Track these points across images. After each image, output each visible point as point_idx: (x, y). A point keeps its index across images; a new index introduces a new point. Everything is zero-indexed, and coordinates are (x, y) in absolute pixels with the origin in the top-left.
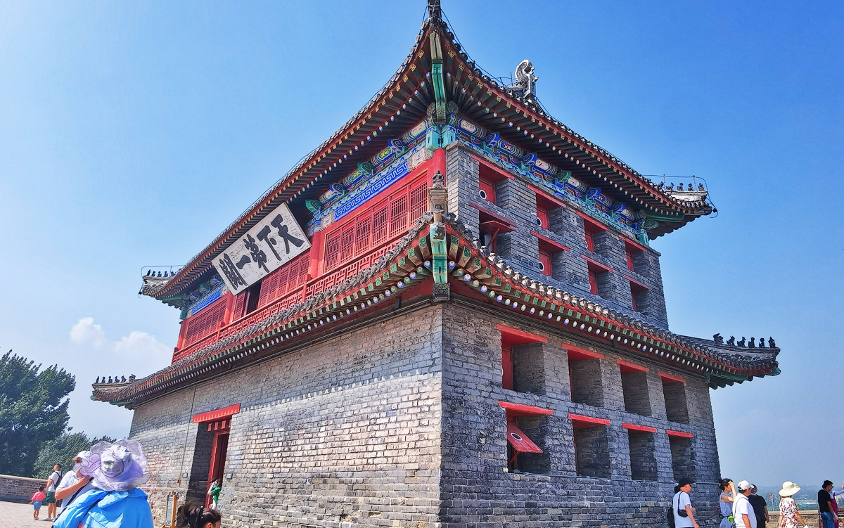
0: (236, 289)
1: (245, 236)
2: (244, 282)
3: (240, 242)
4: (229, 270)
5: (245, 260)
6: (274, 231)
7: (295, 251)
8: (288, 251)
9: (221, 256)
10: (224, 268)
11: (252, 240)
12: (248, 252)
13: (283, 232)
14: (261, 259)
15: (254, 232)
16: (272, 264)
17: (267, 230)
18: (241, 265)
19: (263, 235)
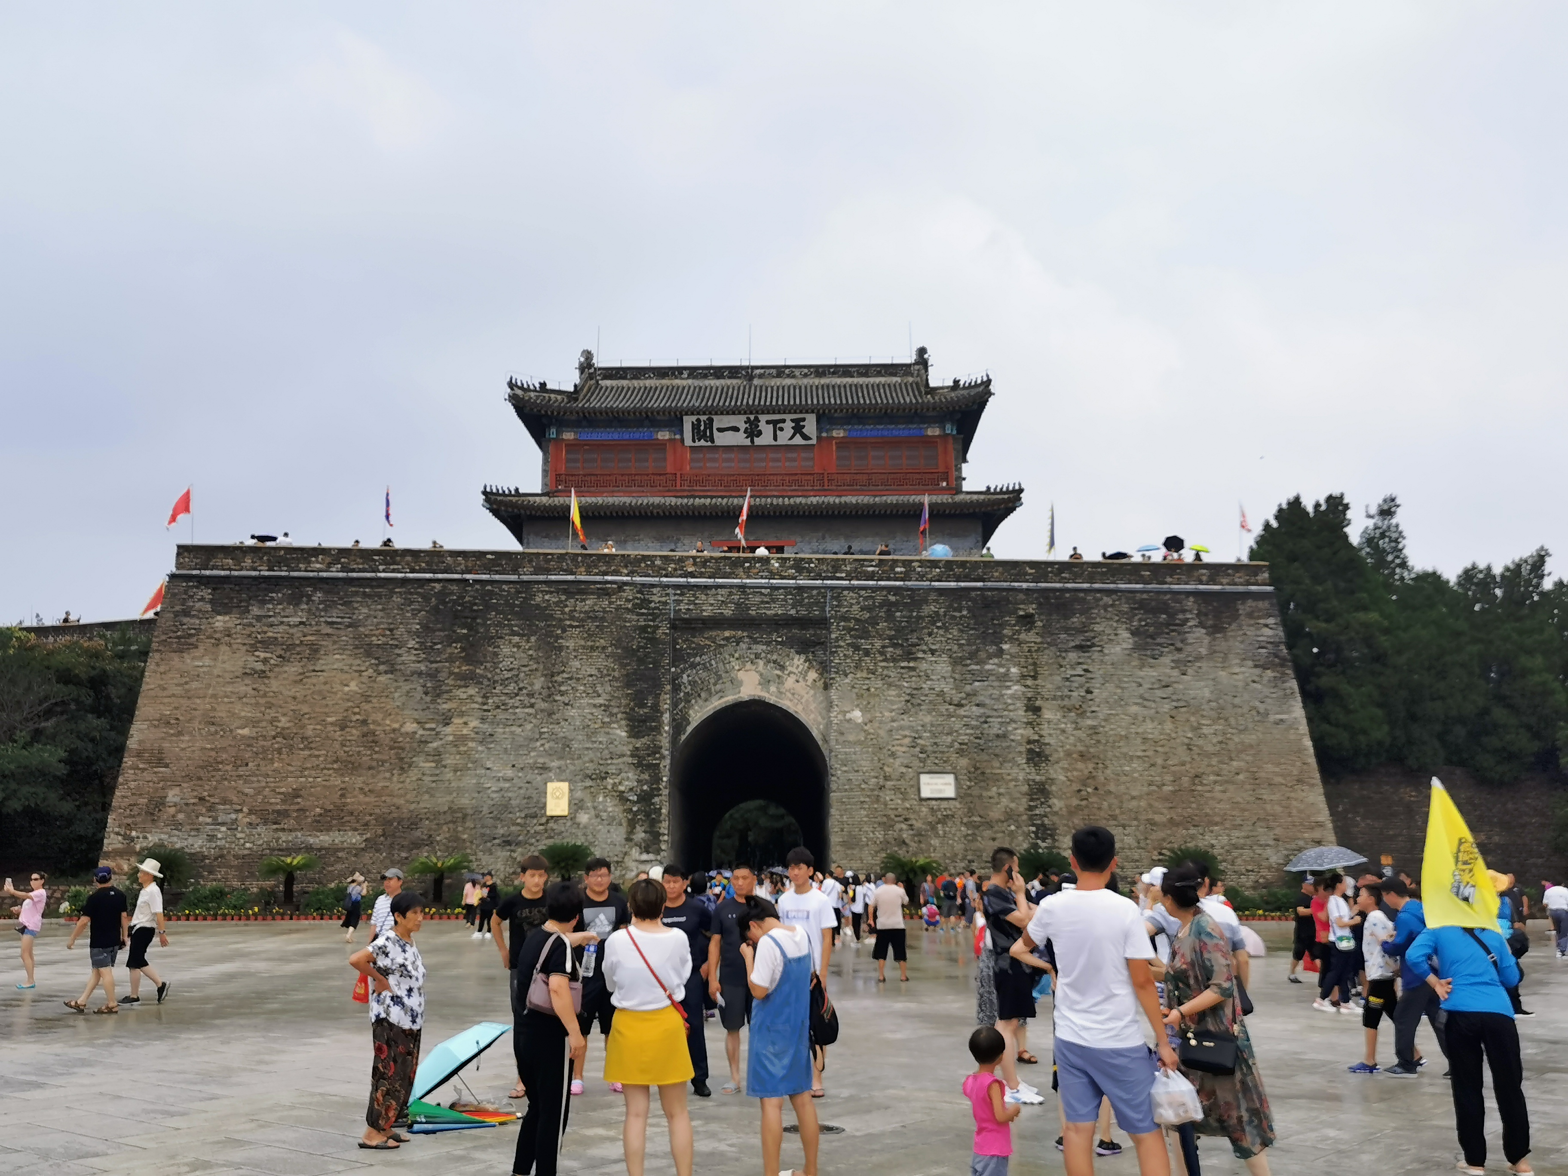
0: (694, 441)
1: (752, 417)
2: (713, 441)
3: (743, 418)
4: (702, 428)
5: (736, 429)
6: (788, 426)
7: (798, 440)
8: (791, 439)
9: (703, 418)
10: (695, 427)
11: (757, 420)
12: (743, 426)
13: (798, 429)
14: (753, 431)
15: (763, 418)
16: (766, 438)
17: (784, 421)
18: (720, 430)
19: (775, 423)
